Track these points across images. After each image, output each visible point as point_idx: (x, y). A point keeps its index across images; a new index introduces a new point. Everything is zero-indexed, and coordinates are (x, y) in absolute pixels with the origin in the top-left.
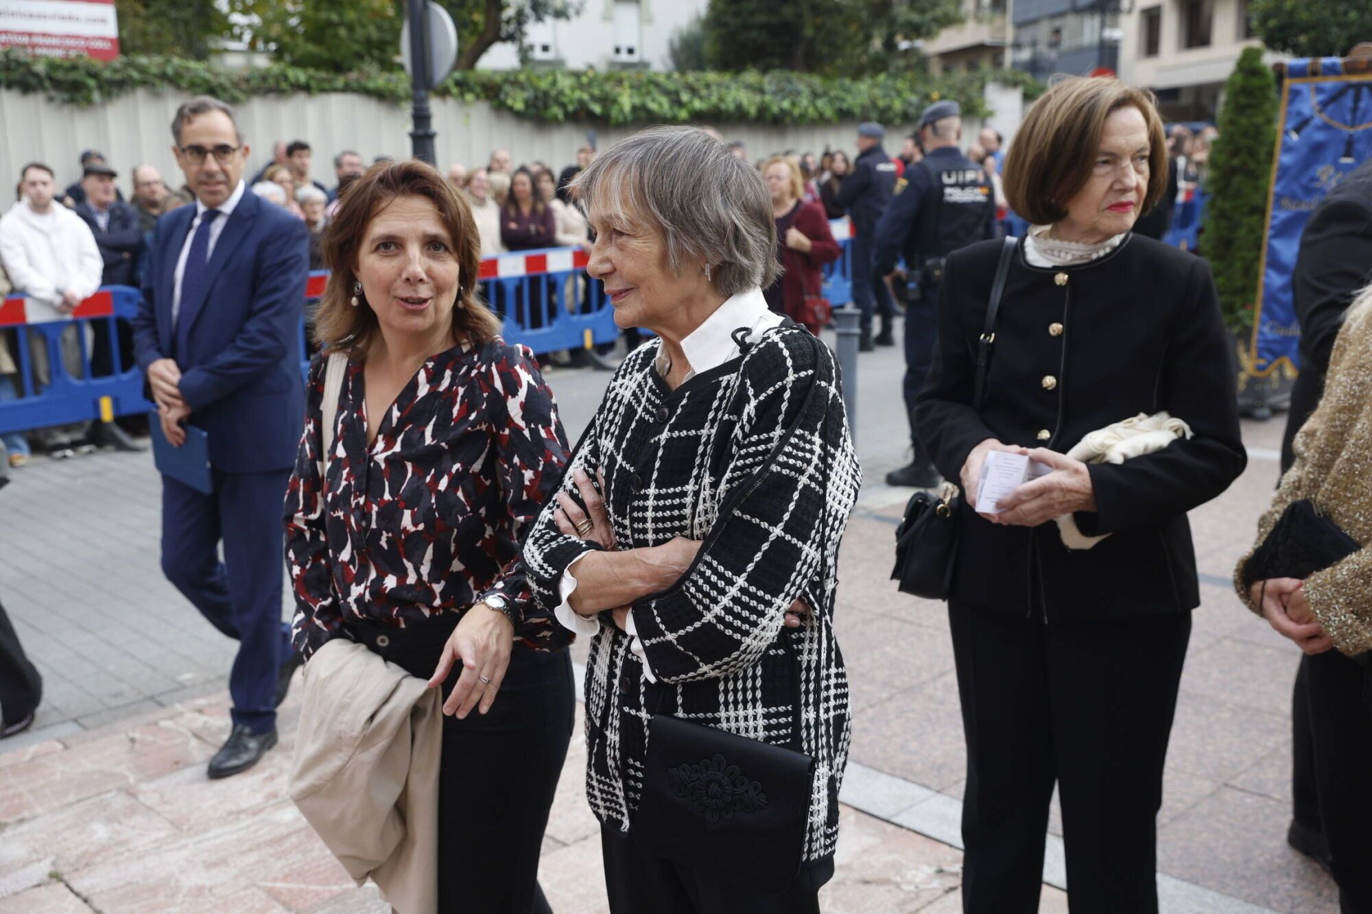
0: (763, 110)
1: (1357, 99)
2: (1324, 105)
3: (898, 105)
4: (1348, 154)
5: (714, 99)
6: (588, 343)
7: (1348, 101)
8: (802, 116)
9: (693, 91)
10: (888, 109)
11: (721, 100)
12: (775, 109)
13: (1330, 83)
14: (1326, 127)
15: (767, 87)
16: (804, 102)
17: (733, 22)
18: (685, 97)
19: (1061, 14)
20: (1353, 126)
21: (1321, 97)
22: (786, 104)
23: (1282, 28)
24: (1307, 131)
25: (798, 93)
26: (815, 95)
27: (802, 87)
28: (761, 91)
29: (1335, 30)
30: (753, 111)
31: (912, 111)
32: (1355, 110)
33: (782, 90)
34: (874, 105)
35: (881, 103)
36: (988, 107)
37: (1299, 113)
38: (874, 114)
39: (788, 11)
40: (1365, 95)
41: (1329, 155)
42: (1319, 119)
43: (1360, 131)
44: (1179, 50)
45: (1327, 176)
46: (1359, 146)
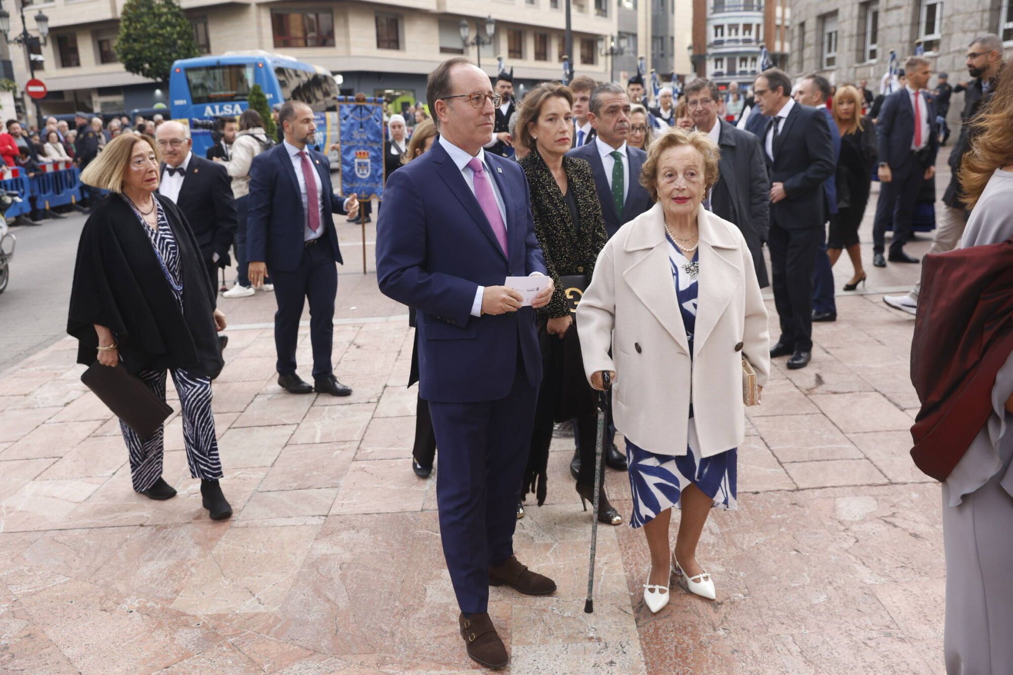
1: (361, 110)
2: (352, 111)
4: (361, 127)
7: (358, 110)
13: (352, 105)
14: (353, 118)
20: (361, 117)
21: (350, 109)
24: (348, 119)
32: (361, 113)
37: (344, 114)
40: (363, 108)
41: (356, 128)
42: (351, 116)
43: (363, 120)
44: (57, 67)
45: (356, 134)
46: (365, 125)
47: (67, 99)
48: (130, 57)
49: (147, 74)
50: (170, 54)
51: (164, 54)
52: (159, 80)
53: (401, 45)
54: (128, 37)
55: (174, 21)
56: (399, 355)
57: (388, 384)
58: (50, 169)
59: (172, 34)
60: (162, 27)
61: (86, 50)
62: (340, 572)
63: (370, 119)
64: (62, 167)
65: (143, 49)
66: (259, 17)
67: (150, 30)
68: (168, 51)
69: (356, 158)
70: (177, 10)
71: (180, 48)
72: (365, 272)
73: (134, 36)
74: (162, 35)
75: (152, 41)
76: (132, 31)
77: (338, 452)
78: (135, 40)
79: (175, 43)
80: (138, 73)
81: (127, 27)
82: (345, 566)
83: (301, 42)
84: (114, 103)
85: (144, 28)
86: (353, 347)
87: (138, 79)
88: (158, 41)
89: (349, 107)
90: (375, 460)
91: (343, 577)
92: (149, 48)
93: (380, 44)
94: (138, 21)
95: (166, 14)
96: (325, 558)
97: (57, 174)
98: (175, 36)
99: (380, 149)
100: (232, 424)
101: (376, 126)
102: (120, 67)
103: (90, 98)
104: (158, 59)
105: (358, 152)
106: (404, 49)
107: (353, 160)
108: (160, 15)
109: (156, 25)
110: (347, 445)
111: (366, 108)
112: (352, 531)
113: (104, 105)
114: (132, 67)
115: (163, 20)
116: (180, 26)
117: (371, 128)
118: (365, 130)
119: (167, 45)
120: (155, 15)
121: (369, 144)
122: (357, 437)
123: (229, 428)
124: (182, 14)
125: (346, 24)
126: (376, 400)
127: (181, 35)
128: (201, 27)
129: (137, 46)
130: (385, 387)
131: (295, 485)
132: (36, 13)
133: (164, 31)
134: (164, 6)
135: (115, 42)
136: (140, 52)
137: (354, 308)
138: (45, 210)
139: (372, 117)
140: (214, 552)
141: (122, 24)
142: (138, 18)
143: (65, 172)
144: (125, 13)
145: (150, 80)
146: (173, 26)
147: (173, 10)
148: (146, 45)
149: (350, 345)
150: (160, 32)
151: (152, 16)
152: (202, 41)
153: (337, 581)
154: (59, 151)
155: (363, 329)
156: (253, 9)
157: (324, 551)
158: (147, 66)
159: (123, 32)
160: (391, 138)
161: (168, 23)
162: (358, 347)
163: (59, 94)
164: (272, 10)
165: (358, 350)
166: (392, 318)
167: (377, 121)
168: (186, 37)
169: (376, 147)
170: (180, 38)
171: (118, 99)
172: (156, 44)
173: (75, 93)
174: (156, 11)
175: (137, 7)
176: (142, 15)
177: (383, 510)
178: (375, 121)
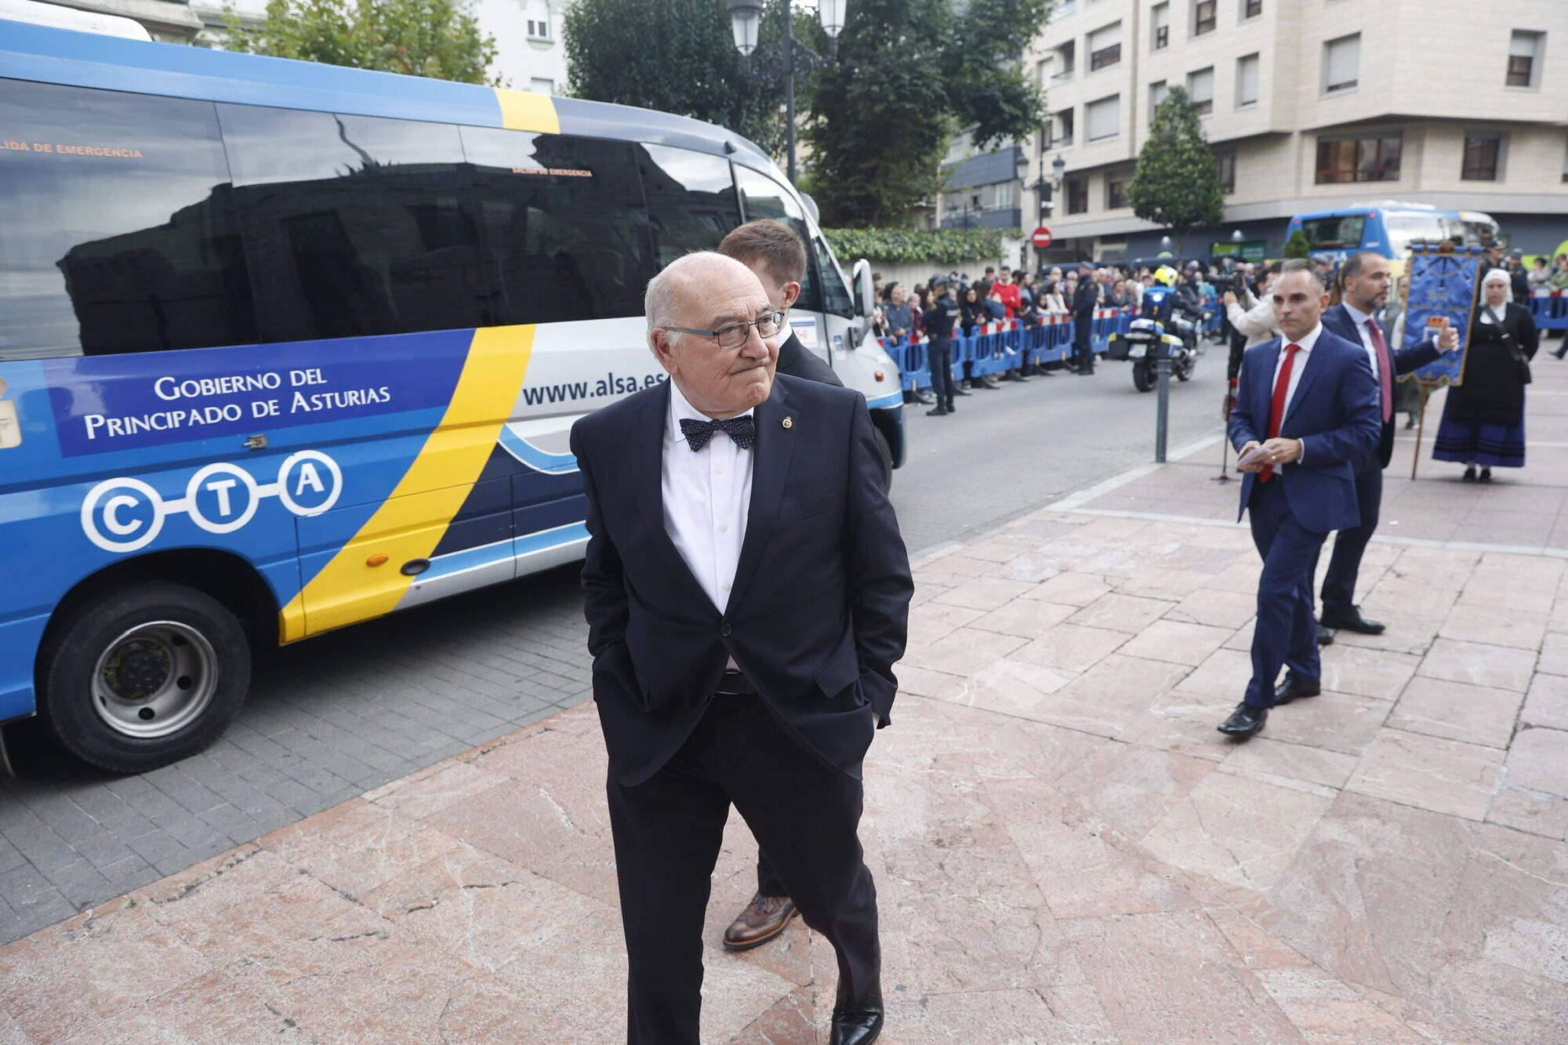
0: (889, 253)
1: (1445, 263)
2: (1431, 265)
3: (959, 251)
4: (1442, 285)
5: (863, 247)
6: (914, 389)
7: (1441, 263)
8: (909, 258)
9: (850, 241)
10: (954, 253)
11: (867, 247)
12: (895, 253)
13: (1433, 256)
14: (1432, 274)
15: (890, 240)
16: (910, 249)
17: (833, 194)
18: (847, 246)
19: (979, 187)
20: (1444, 274)
21: (1428, 262)
22: (900, 250)
23: (1148, 204)
24: (1423, 276)
25: (905, 243)
26: (915, 245)
27: (907, 239)
28: (886, 242)
29: (1181, 207)
30: (884, 254)
31: (966, 255)
32: (1444, 267)
33: (896, 241)
34: (947, 252)
35: (951, 249)
36: (1005, 253)
38: (945, 258)
39: (872, 189)
40: (1449, 262)
41: (1433, 286)
42: (1428, 271)
43: (1446, 276)
44: (1064, 214)
45: (1433, 295)
46: (1447, 283)
47: (1069, 248)
48: (1142, 200)
49: (1157, 220)
50: (1187, 196)
51: (1180, 196)
52: (1170, 225)
53: (1498, 174)
54: (1144, 177)
55: (1197, 157)
56: (1459, 596)
57: (1441, 634)
58: (1046, 322)
59: (1193, 173)
60: (1183, 165)
61: (1096, 194)
62: (1355, 870)
63: (1456, 275)
64: (1059, 321)
65: (1157, 191)
66: (1301, 148)
67: (1168, 169)
68: (1185, 192)
69: (1426, 325)
70: (1202, 145)
71: (1199, 188)
72: (1413, 477)
73: (1150, 178)
74: (1181, 175)
75: (1169, 182)
76: (1149, 172)
77: (1364, 710)
78: (1150, 182)
79: (1194, 182)
80: (1147, 218)
81: (1144, 168)
82: (1362, 863)
83: (1349, 176)
84: (1116, 253)
85: (1162, 168)
86: (1391, 576)
87: (1148, 225)
88: (1176, 181)
89: (1427, 259)
90: (1415, 732)
91: (1359, 879)
92: (1164, 190)
93: (1467, 174)
94: (1156, 160)
95: (1189, 150)
96: (1335, 846)
97: (1053, 328)
98: (1196, 175)
99: (1466, 316)
100: (1225, 642)
101: (1464, 285)
102: (1129, 212)
103: (1091, 247)
104: (1172, 202)
105: (1432, 317)
106: (1503, 180)
107: (1422, 328)
108: (1182, 152)
109: (1176, 164)
110: (1376, 704)
111: (1453, 261)
112: (1377, 821)
113: (1106, 254)
114: (1142, 212)
115: (1185, 157)
116: (1203, 162)
117: (1457, 286)
118: (1448, 289)
119: (1186, 186)
120: (1176, 152)
121: (1450, 308)
122: (1391, 695)
123: (1220, 647)
124: (1208, 149)
125: (1420, 151)
126: (1420, 652)
127: (1202, 174)
128: (1227, 163)
129: (1152, 188)
130: (1437, 637)
131: (1300, 738)
132: (1054, 158)
133: (1184, 170)
134: (1188, 142)
135: (1128, 185)
136: (1154, 194)
137: (1395, 523)
138: (1035, 365)
139: (1460, 272)
140: (1193, 794)
141: (1138, 165)
142: (1157, 156)
143: (1061, 326)
144: (1144, 152)
145: (1159, 226)
146: (1195, 163)
147: (1198, 145)
148: (1162, 186)
149: (1386, 571)
150: (1180, 171)
151: (1173, 154)
152: (1225, 178)
153: (1350, 880)
154: (1057, 303)
155: (1407, 553)
156: (1295, 139)
157: (1334, 836)
158: (1159, 210)
159: (1139, 172)
160: (1483, 301)
161: (1191, 161)
162: (1399, 576)
163: (1061, 243)
164: (1319, 138)
165: (1399, 581)
166: (1451, 545)
167: (1468, 278)
168: (1208, 175)
169: (1459, 312)
170: (1201, 177)
171: (1121, 247)
172: (1173, 185)
173: (1077, 241)
174: (1179, 147)
175: (1158, 145)
176: (1163, 152)
177: (1423, 804)
178: (1463, 279)
